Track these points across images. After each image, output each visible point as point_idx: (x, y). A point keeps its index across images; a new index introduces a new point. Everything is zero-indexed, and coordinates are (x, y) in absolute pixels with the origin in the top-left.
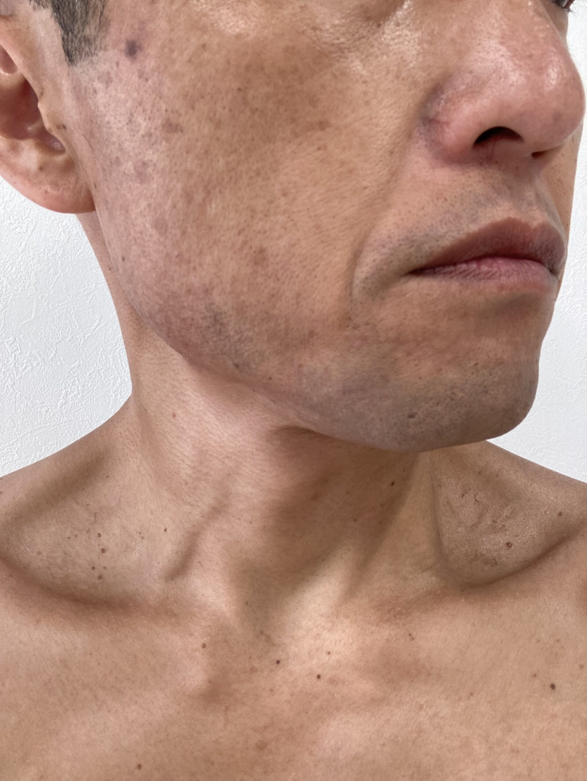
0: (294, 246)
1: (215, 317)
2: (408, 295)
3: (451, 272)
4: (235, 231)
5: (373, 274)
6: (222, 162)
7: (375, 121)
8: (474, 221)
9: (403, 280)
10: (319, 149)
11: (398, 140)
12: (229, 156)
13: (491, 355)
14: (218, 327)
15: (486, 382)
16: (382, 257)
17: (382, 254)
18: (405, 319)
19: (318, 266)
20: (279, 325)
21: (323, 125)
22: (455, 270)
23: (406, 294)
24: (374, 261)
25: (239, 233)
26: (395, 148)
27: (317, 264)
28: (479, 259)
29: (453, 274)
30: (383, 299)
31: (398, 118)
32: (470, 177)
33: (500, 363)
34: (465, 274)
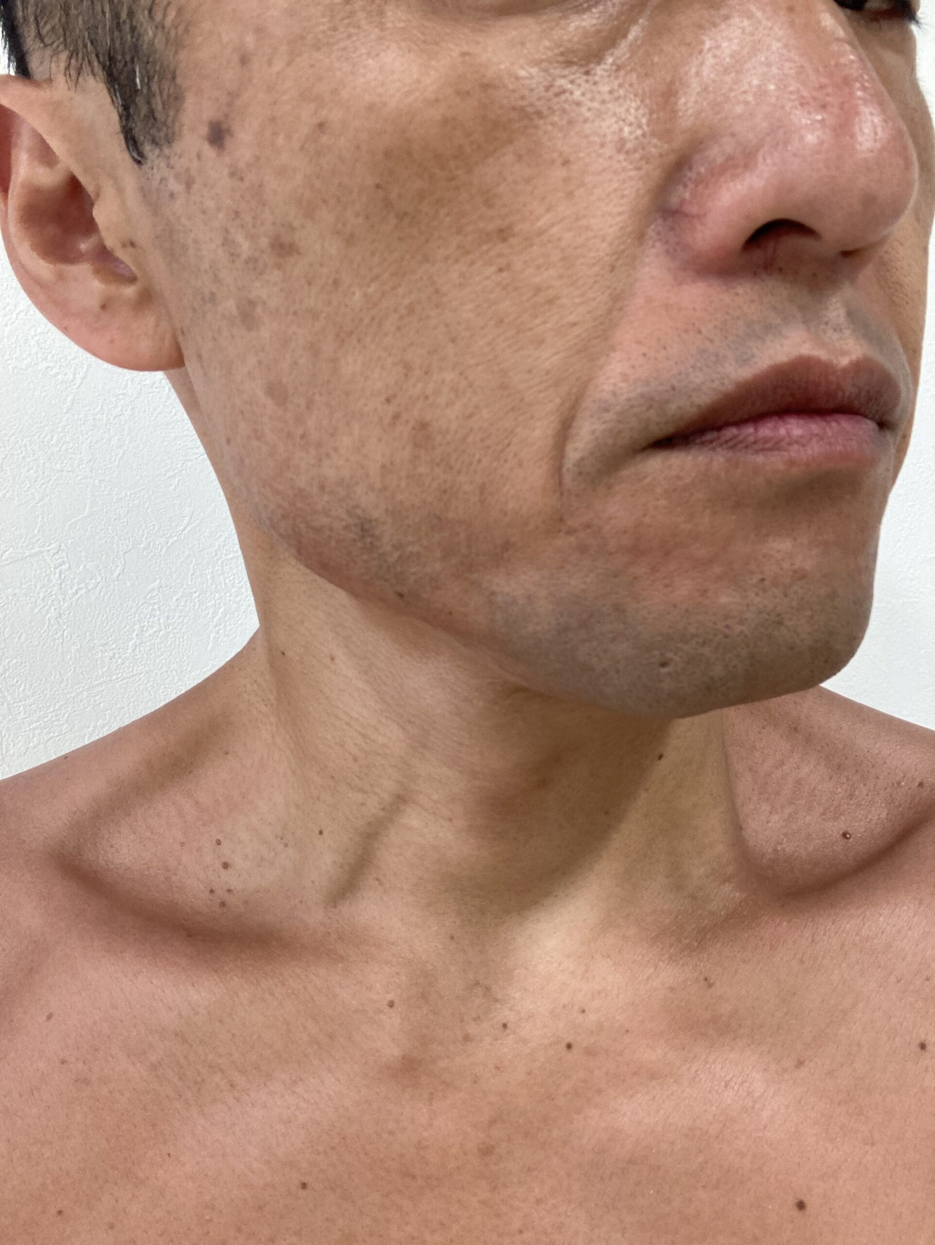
0: (471, 416)
1: (362, 525)
2: (647, 481)
3: (711, 442)
4: (382, 398)
5: (592, 453)
6: (358, 296)
7: (584, 222)
8: (744, 361)
9: (639, 458)
10: (501, 270)
11: (622, 247)
12: (368, 286)
13: (786, 565)
14: (369, 540)
15: (778, 609)
16: (604, 426)
17: (605, 422)
18: (644, 515)
19: (508, 445)
20: (458, 534)
21: (503, 234)
22: (719, 438)
23: (645, 477)
24: (593, 432)
25: (388, 401)
26: (617, 259)
27: (506, 442)
28: (757, 418)
29: (714, 444)
30: (610, 487)
31: (620, 214)
32: (737, 294)
33: (801, 576)
34: (733, 445)
